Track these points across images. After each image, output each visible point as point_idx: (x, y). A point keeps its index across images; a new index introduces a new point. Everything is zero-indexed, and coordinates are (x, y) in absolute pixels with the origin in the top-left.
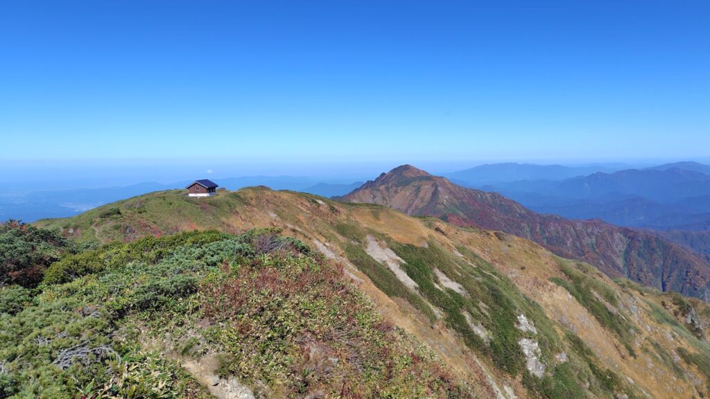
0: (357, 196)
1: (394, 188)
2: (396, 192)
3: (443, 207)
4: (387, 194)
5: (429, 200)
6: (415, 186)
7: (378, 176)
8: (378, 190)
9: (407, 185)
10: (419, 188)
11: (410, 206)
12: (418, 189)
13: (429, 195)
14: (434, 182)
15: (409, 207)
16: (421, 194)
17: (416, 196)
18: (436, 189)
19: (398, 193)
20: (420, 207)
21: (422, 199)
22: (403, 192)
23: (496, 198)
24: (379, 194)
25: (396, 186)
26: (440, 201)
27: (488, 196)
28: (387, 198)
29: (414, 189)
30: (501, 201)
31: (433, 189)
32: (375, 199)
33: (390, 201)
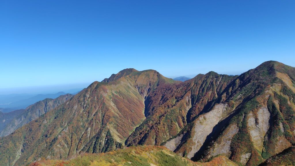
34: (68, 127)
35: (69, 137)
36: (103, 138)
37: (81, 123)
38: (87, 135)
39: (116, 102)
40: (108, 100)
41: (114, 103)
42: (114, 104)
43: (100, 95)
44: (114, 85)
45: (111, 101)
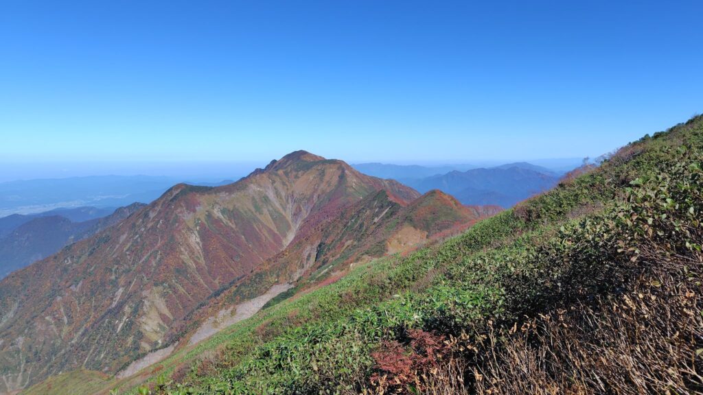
0: (254, 180)
1: (294, 173)
2: (297, 177)
3: (353, 190)
4: (287, 179)
5: (336, 184)
6: (318, 170)
7: (269, 163)
8: (277, 175)
9: (308, 169)
10: (323, 172)
11: (315, 190)
12: (322, 174)
13: (335, 180)
14: (338, 165)
15: (314, 192)
16: (326, 178)
17: (321, 180)
18: (343, 172)
19: (298, 178)
20: (328, 191)
21: (329, 183)
22: (305, 176)
23: (393, 184)
24: (278, 179)
25: (296, 170)
26: (349, 185)
27: (386, 183)
28: (287, 183)
29: (317, 173)
30: (399, 188)
31: (339, 172)
32: (275, 185)
33: (291, 186)
34: (81, 282)
35: (77, 302)
36: (124, 314)
37: (111, 275)
38: (111, 304)
39: (205, 235)
40: (189, 229)
41: (200, 237)
42: (198, 240)
43: (174, 216)
44: (227, 194)
45: (196, 232)
